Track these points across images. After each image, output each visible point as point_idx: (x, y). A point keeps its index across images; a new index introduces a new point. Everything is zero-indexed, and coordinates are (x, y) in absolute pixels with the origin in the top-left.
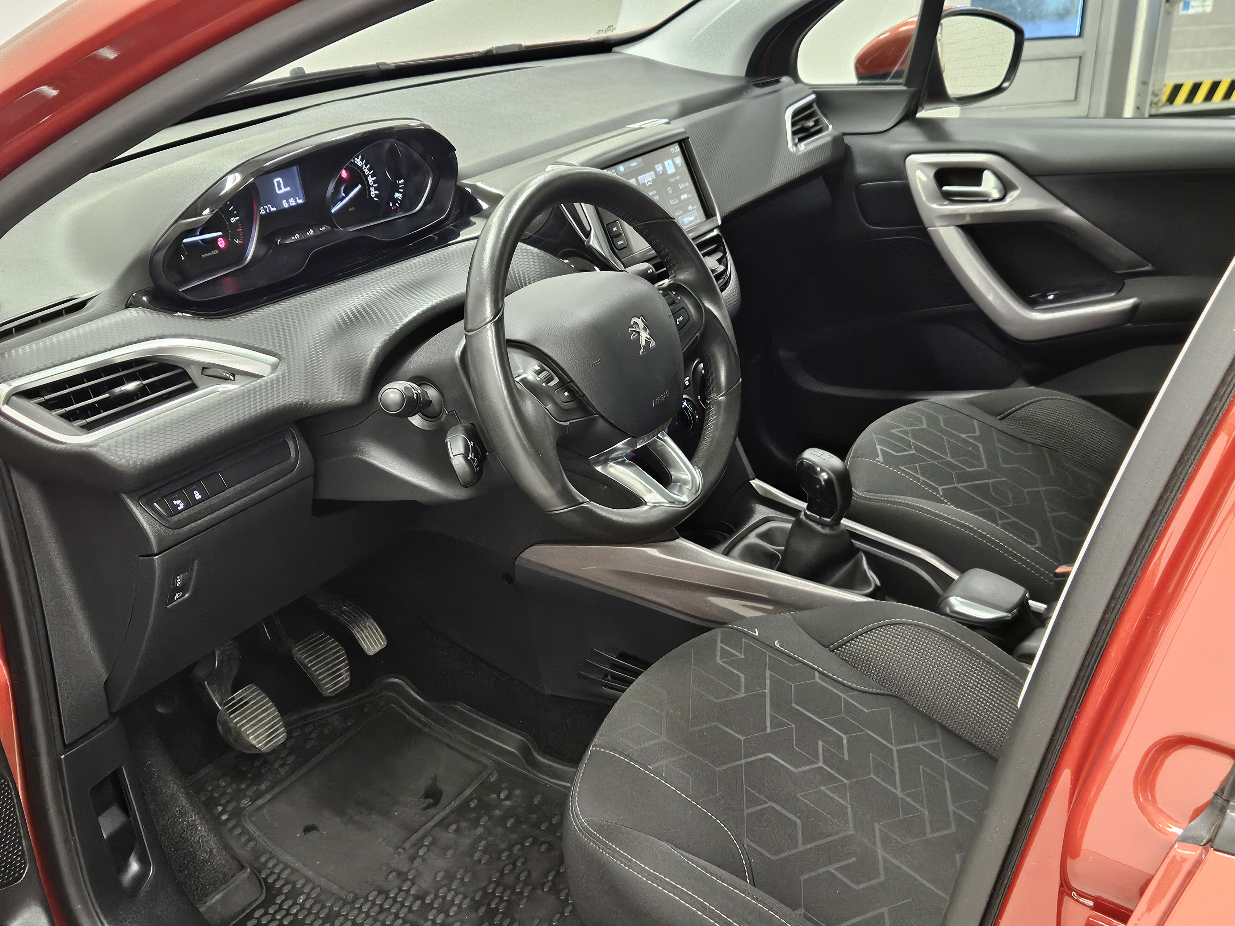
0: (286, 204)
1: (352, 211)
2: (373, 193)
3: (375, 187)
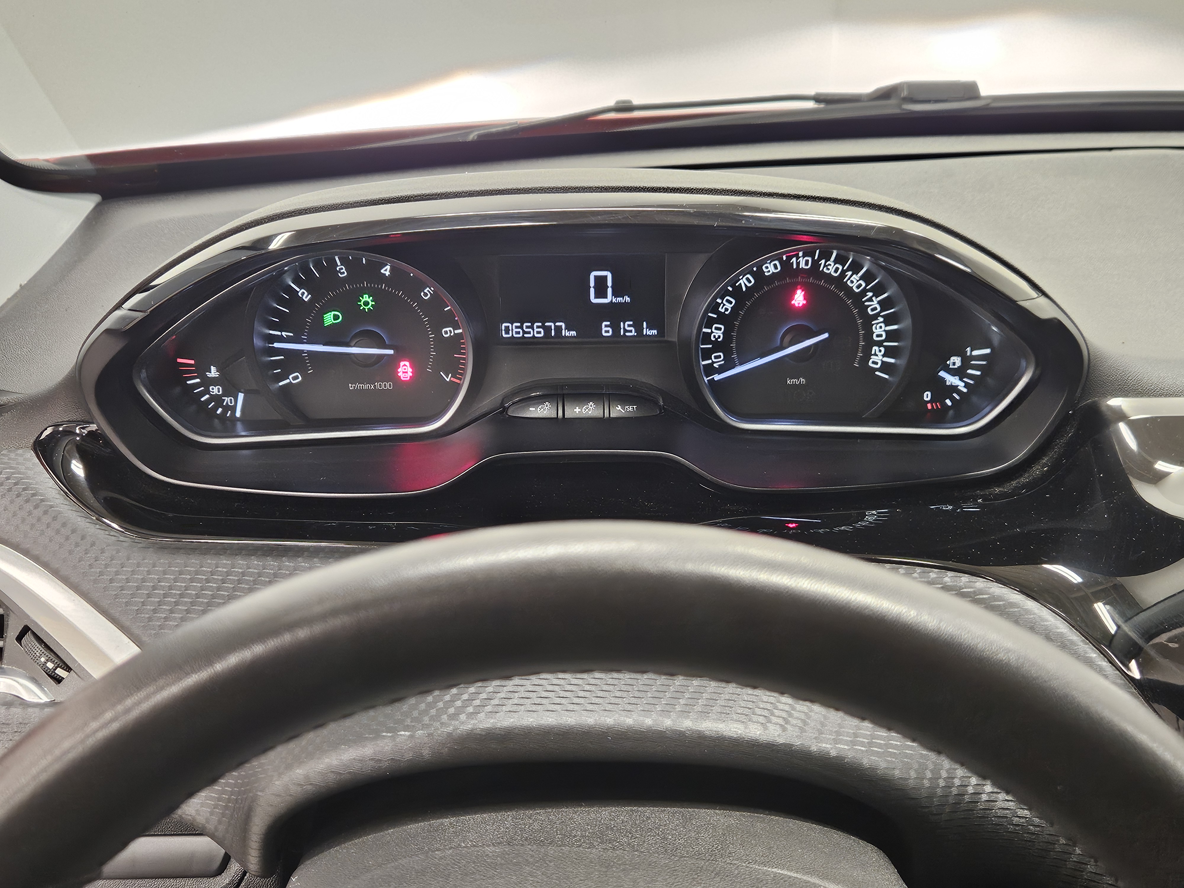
0: (610, 329)
1: (794, 386)
2: (878, 357)
3: (886, 347)
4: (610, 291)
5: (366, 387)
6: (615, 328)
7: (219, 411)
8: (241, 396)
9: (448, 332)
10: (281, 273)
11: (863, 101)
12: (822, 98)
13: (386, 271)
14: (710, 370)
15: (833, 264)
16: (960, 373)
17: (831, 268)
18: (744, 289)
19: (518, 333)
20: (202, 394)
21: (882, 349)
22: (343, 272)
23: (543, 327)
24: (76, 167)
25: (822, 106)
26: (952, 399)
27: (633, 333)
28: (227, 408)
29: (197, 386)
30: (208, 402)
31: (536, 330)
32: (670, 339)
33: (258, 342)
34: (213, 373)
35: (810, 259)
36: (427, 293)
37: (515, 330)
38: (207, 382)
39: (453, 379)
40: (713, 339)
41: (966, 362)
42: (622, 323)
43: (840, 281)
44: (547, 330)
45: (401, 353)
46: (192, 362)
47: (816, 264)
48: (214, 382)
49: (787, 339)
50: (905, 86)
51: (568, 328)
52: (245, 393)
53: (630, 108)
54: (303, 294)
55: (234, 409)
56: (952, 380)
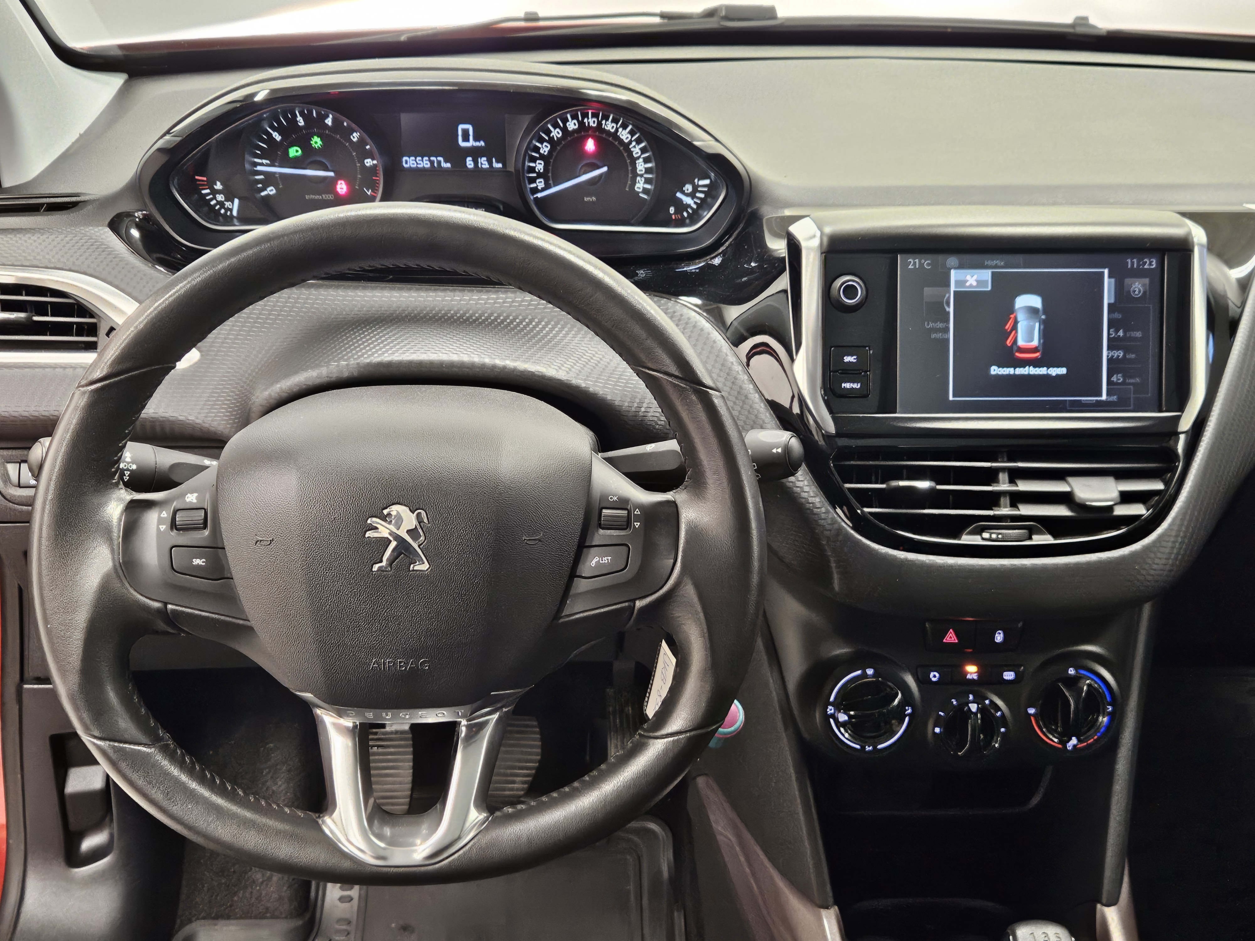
0: (472, 163)
1: (589, 202)
2: (640, 185)
3: (645, 178)
4: (471, 138)
5: (317, 197)
6: (476, 162)
7: (223, 211)
8: (236, 201)
9: (369, 162)
10: (260, 119)
11: (694, 18)
12: (665, 15)
13: (329, 121)
14: (535, 190)
15: (610, 123)
16: (692, 195)
17: (609, 126)
18: (556, 139)
19: (414, 164)
20: (211, 200)
21: (643, 179)
22: (301, 122)
23: (430, 160)
24: (112, 53)
25: (666, 21)
26: (688, 212)
27: (487, 166)
28: (227, 209)
29: (208, 194)
30: (215, 205)
31: (425, 162)
32: (510, 170)
33: (247, 166)
34: (218, 186)
35: (596, 120)
36: (355, 137)
37: (412, 162)
38: (214, 192)
39: (373, 194)
40: (537, 171)
41: (695, 189)
42: (479, 159)
43: (615, 135)
44: (432, 163)
45: (339, 176)
46: (205, 179)
47: (600, 124)
48: (219, 192)
49: (582, 171)
50: (723, 8)
51: (446, 162)
52: (239, 199)
53: (537, 19)
54: (276, 136)
55: (231, 210)
56: (688, 200)
